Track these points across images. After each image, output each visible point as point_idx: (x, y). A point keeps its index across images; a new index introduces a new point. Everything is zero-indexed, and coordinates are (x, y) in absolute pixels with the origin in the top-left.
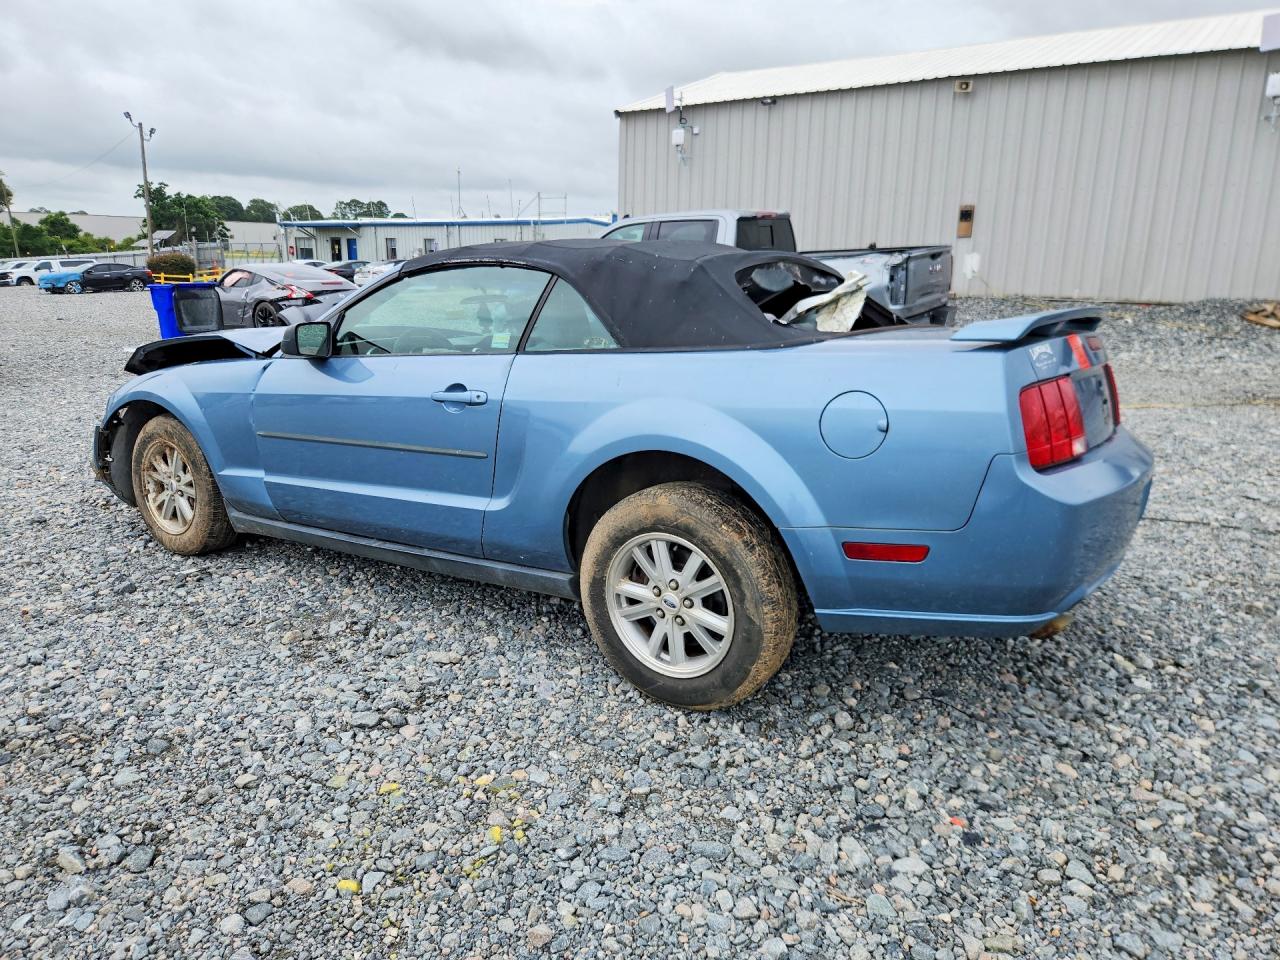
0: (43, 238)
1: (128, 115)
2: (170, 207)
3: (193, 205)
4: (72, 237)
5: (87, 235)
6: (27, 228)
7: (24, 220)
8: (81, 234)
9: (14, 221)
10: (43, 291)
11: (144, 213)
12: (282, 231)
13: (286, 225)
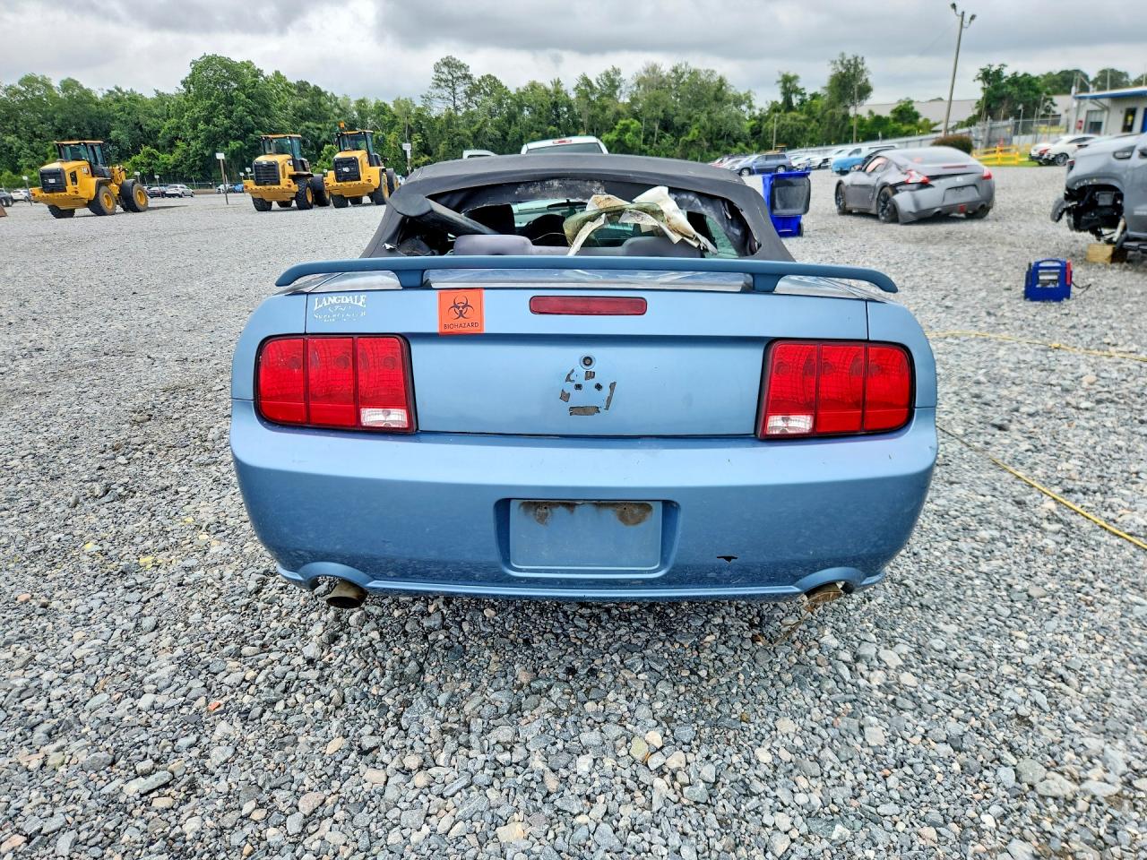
0: (889, 127)
1: (954, 6)
2: (1003, 86)
3: (1025, 84)
4: (911, 122)
5: (926, 120)
6: (879, 118)
7: (877, 112)
8: (921, 120)
9: (871, 113)
10: (835, 174)
11: (980, 95)
12: (1075, 104)
13: (1080, 98)
